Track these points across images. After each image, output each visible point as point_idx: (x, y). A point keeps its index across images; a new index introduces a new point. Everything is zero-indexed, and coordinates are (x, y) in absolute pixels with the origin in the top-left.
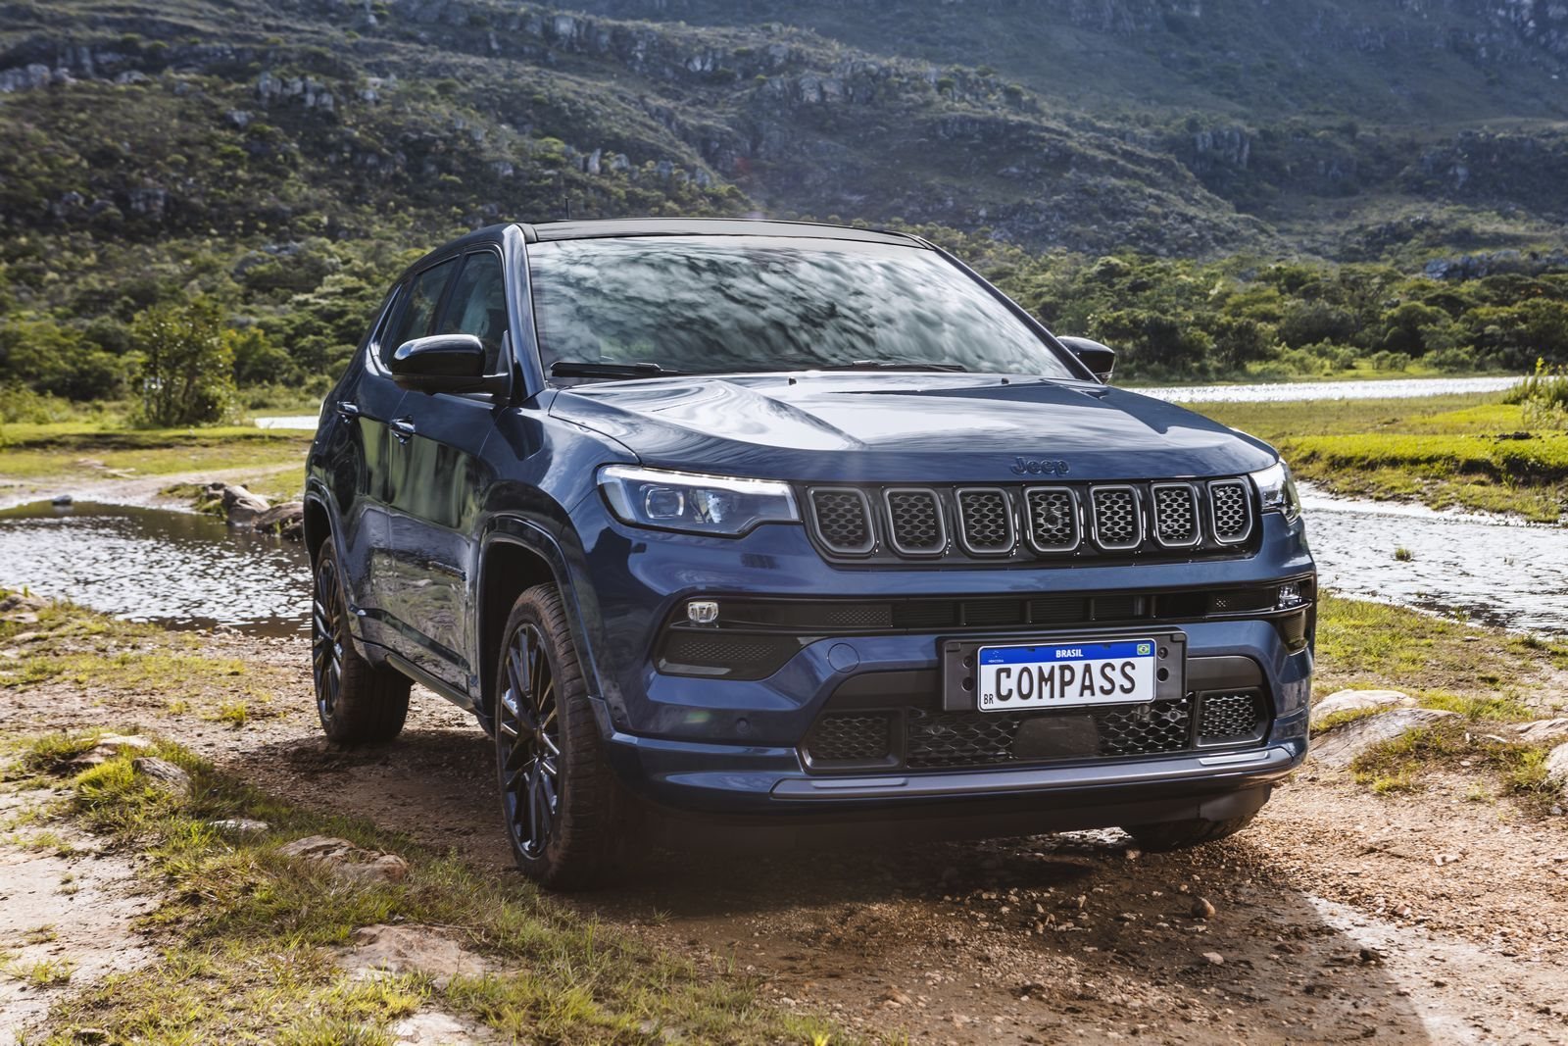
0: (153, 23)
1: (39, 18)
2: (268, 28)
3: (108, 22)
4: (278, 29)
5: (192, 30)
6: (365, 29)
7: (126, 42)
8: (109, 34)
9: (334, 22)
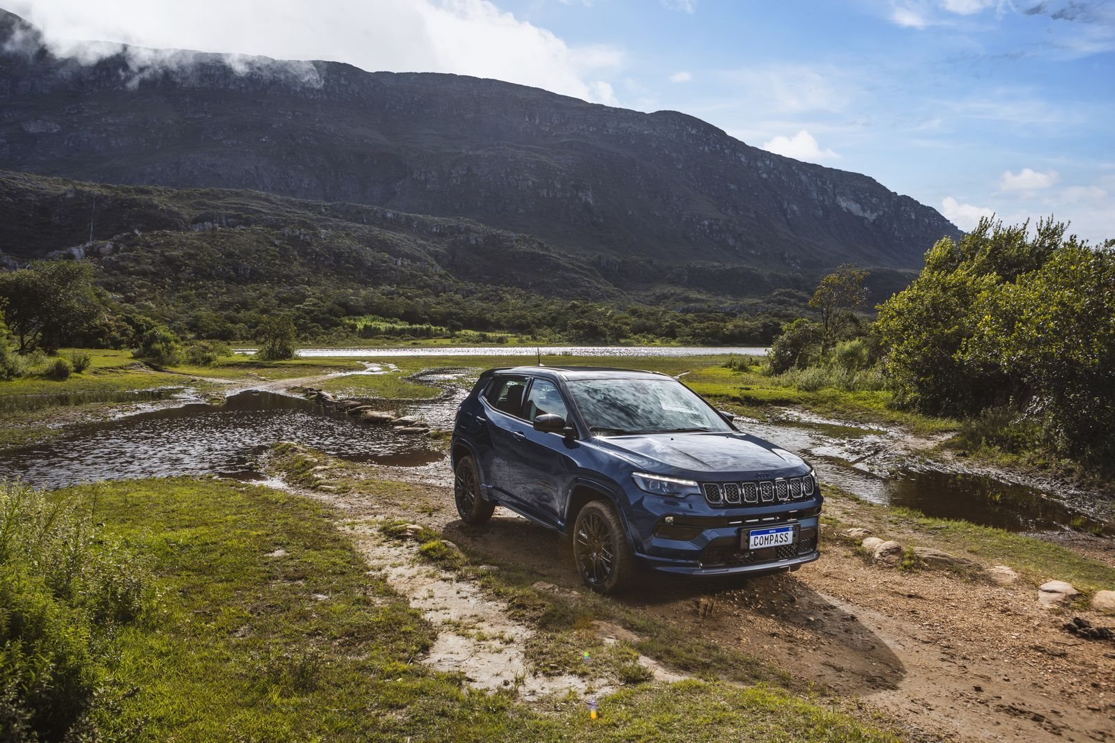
0: (247, 209)
1: (208, 206)
2: (287, 212)
3: (232, 208)
4: (291, 212)
5: (260, 211)
6: (320, 213)
7: (238, 215)
8: (232, 212)
9: (310, 211)
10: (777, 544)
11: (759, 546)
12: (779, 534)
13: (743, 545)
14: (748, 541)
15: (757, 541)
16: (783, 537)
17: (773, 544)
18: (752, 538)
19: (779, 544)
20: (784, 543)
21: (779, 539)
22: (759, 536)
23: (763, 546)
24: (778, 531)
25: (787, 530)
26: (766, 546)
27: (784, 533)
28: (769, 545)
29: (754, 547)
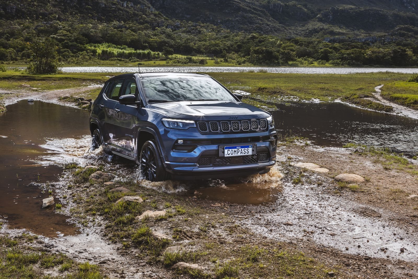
10: (242, 154)
11: (230, 155)
12: (243, 149)
13: (221, 154)
14: (224, 152)
15: (229, 152)
16: (246, 151)
17: (239, 154)
18: (226, 151)
19: (243, 154)
20: (246, 154)
21: (243, 152)
22: (230, 150)
23: (233, 155)
24: (242, 147)
25: (248, 147)
26: (235, 155)
27: (246, 149)
28: (237, 155)
29: (228, 156)
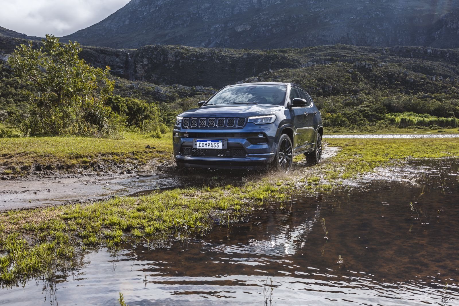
0: (338, 55)
1: (316, 56)
2: (361, 55)
3: (329, 55)
4: (364, 55)
5: (345, 56)
6: (383, 54)
7: (331, 58)
8: (328, 57)
9: (376, 53)
